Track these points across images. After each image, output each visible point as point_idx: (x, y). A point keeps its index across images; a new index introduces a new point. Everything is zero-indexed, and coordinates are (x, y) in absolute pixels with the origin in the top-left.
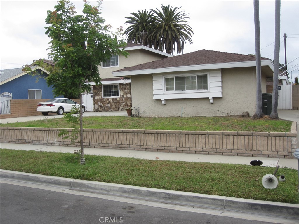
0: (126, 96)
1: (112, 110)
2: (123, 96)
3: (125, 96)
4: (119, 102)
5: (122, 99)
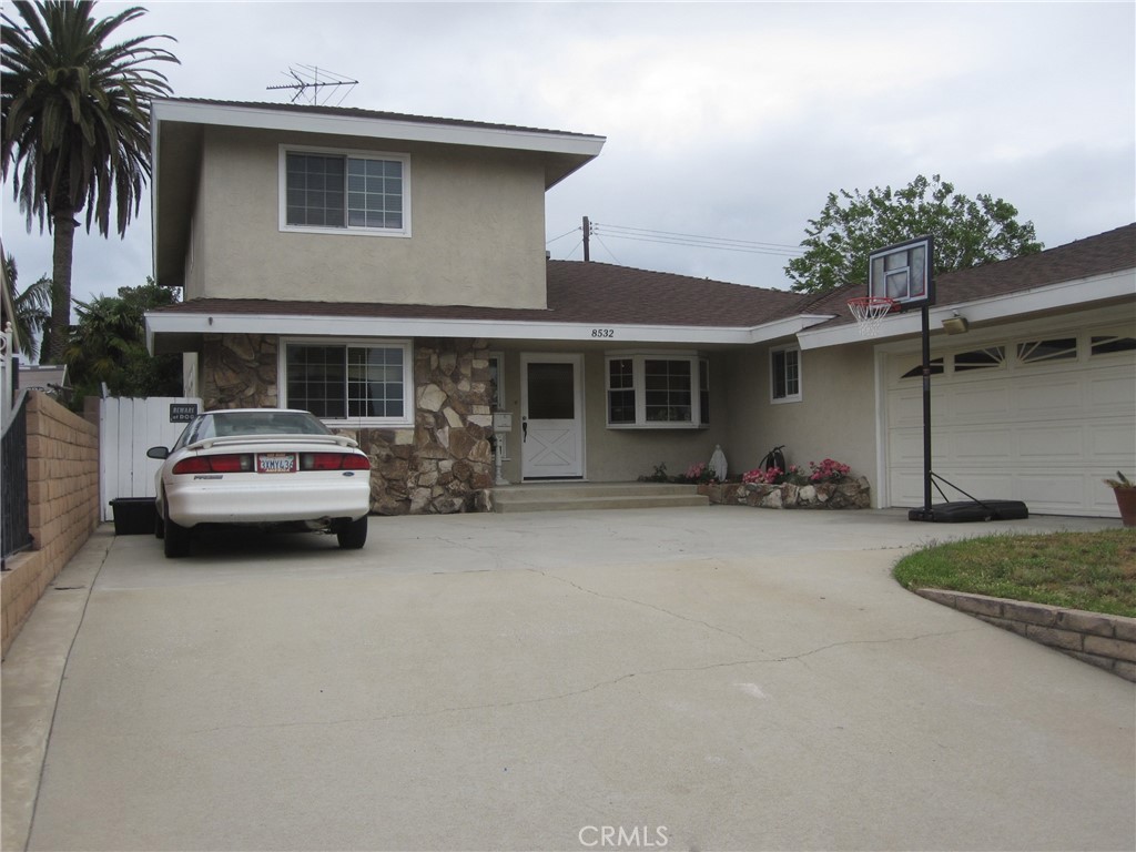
0: (463, 418)
2: (441, 420)
3: (453, 419)
4: (409, 456)
5: (434, 439)
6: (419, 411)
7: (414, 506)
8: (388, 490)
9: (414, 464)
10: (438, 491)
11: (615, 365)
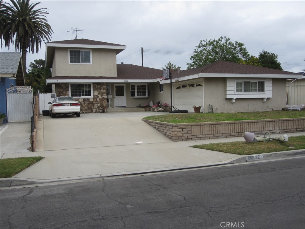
0: (102, 97)
1: (84, 111)
2: (98, 97)
3: (100, 96)
4: (92, 103)
5: (97, 100)
6: (94, 95)
7: (93, 112)
8: (89, 109)
9: (93, 104)
10: (97, 109)
11: (132, 86)
